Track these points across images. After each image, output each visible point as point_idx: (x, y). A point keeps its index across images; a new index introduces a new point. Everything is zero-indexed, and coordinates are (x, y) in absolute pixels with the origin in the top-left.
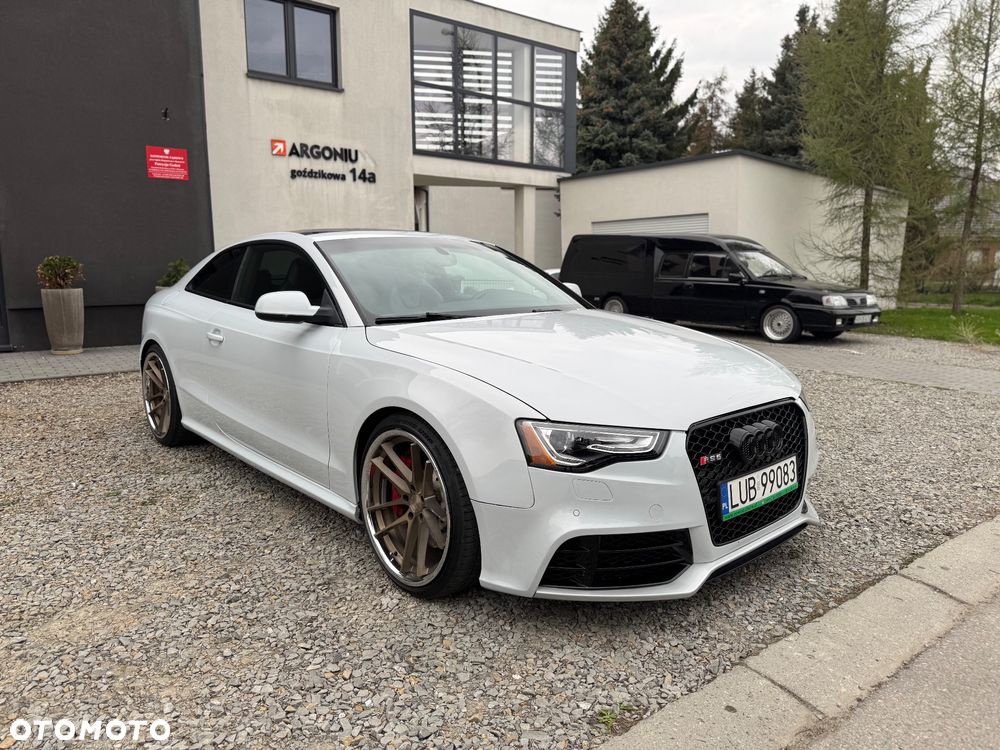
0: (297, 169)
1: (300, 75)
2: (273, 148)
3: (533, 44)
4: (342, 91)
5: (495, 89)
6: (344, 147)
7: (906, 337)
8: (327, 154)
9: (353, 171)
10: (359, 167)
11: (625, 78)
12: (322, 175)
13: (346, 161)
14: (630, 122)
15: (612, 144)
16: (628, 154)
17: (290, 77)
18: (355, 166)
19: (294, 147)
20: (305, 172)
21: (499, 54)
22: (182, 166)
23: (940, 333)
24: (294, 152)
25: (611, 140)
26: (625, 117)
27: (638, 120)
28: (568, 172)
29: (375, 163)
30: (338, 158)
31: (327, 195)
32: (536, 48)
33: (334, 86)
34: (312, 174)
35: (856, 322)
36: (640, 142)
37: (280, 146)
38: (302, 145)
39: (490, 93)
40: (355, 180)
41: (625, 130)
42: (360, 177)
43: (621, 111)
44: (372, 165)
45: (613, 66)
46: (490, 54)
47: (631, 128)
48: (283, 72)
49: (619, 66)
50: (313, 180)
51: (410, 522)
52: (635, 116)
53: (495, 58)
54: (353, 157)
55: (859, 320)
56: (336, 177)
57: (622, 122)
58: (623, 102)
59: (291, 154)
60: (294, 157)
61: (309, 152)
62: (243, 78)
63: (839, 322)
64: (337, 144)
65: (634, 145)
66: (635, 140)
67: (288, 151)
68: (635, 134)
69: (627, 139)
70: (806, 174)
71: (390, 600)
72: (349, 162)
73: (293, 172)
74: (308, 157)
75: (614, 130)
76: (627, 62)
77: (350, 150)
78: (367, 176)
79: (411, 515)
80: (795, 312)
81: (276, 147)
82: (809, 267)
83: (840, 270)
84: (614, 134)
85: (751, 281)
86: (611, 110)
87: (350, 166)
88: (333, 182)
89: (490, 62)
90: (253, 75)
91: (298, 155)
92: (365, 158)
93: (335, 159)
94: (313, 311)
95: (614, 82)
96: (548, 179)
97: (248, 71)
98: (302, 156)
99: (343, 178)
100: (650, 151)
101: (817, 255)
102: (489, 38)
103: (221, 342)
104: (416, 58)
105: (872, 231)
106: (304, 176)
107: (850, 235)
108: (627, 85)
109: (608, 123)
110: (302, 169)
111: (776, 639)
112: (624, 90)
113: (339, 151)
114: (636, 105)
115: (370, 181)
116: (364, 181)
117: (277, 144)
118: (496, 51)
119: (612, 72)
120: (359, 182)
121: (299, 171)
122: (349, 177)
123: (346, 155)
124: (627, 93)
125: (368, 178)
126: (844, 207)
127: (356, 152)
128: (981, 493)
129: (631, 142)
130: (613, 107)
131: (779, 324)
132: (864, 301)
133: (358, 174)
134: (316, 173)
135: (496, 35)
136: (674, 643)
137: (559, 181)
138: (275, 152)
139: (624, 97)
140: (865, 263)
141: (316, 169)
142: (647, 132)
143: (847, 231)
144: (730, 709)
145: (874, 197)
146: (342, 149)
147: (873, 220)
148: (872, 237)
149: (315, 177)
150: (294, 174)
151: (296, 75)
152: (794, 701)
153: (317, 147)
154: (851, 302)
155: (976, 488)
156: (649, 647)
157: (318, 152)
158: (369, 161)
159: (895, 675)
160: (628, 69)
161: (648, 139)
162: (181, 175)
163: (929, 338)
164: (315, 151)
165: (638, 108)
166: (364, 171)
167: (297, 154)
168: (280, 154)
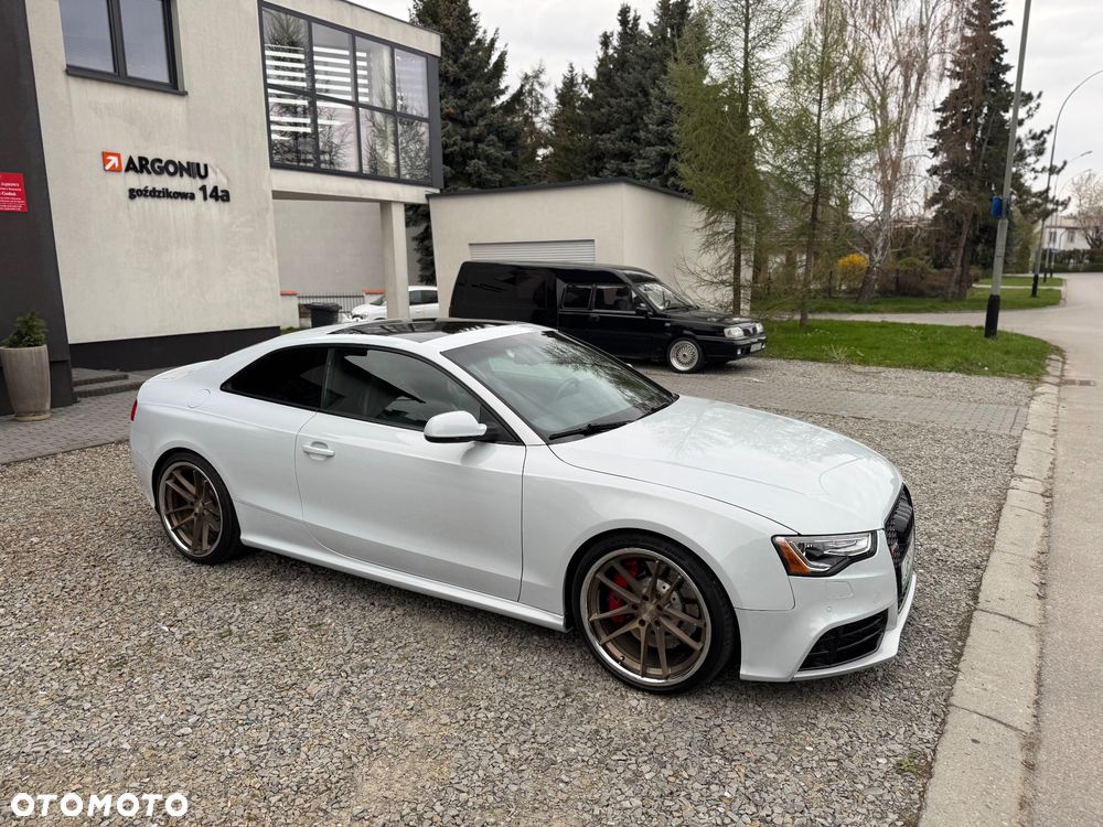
0: (136, 187)
1: (131, 72)
2: (106, 162)
3: (393, 46)
4: (184, 94)
5: (356, 94)
6: (191, 161)
7: (784, 359)
8: (171, 169)
9: (203, 189)
10: (210, 183)
11: (463, 76)
12: (166, 194)
13: (194, 177)
14: (473, 124)
15: (455, 147)
16: (476, 160)
17: (119, 76)
18: (205, 182)
19: (131, 160)
20: (146, 191)
21: (358, 54)
22: (19, 195)
23: (811, 354)
24: (131, 166)
25: (455, 144)
26: (467, 119)
27: (481, 123)
28: (436, 187)
29: (228, 179)
30: (185, 174)
31: (174, 218)
32: (396, 50)
33: (174, 86)
34: (154, 194)
35: (752, 350)
36: (486, 148)
37: (114, 160)
38: (141, 159)
39: (349, 98)
40: (205, 198)
41: (468, 132)
42: (211, 196)
43: (463, 112)
44: (225, 181)
45: (450, 62)
46: (347, 53)
47: (475, 131)
48: (109, 68)
49: (455, 61)
50: (156, 199)
51: (643, 630)
52: (477, 119)
53: (355, 59)
54: (203, 172)
55: (754, 348)
56: (183, 196)
57: (464, 124)
58: (463, 102)
59: (127, 170)
60: (131, 174)
61: (149, 166)
62: (61, 76)
63: (739, 353)
64: (183, 157)
65: (480, 150)
66: (480, 145)
67: (124, 166)
68: (479, 140)
69: (471, 144)
70: (684, 202)
71: (635, 700)
72: (198, 178)
73: (131, 191)
74: (149, 173)
75: (457, 133)
76: (463, 59)
77: (198, 165)
78: (220, 194)
79: (642, 623)
80: (700, 344)
81: (110, 160)
82: (689, 292)
83: (718, 294)
84: (459, 137)
85: (656, 314)
86: (452, 110)
87: (199, 182)
88: (179, 201)
89: (347, 62)
90: (73, 71)
91: (137, 171)
92: (216, 173)
93: (182, 175)
94: (481, 431)
95: (452, 79)
96: (415, 195)
97: (68, 66)
98: (142, 172)
99: (192, 197)
100: (497, 158)
101: (692, 280)
102: (346, 36)
103: (329, 457)
104: (268, 53)
105: (743, 257)
106: (145, 196)
107: (724, 261)
108: (465, 83)
109: (450, 125)
110: (142, 188)
111: (953, 680)
112: (463, 88)
113: (185, 165)
114: (478, 106)
115: (223, 200)
116: (217, 200)
117: (109, 158)
118: (354, 51)
119: (450, 69)
120: (211, 201)
121: (140, 190)
122: (199, 195)
123: (194, 170)
124: (466, 93)
125: (220, 196)
126: (718, 233)
127: (206, 166)
128: (967, 525)
129: (476, 147)
130: (453, 107)
131: (684, 356)
132: (755, 329)
133: (209, 192)
134: (159, 192)
135: (354, 34)
136: (891, 697)
137: (428, 197)
138: (108, 167)
139: (463, 96)
140: (737, 288)
141: (159, 188)
142: (492, 137)
143: (721, 258)
144: (974, 741)
145: (743, 224)
146: (188, 163)
147: (743, 247)
148: (743, 263)
149: (159, 197)
150: (133, 194)
151: (126, 73)
152: (1002, 727)
153: (160, 161)
154: (746, 332)
155: (960, 520)
156: (876, 704)
157: (161, 167)
158: (220, 176)
159: (1039, 693)
160: (465, 66)
161: (494, 145)
162: (17, 205)
163: (805, 359)
164: (157, 165)
165: (480, 110)
166: (215, 188)
167: (135, 169)
168: (113, 169)
